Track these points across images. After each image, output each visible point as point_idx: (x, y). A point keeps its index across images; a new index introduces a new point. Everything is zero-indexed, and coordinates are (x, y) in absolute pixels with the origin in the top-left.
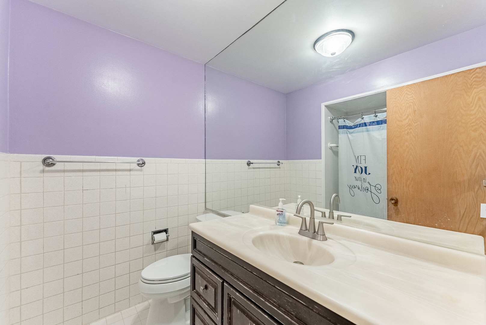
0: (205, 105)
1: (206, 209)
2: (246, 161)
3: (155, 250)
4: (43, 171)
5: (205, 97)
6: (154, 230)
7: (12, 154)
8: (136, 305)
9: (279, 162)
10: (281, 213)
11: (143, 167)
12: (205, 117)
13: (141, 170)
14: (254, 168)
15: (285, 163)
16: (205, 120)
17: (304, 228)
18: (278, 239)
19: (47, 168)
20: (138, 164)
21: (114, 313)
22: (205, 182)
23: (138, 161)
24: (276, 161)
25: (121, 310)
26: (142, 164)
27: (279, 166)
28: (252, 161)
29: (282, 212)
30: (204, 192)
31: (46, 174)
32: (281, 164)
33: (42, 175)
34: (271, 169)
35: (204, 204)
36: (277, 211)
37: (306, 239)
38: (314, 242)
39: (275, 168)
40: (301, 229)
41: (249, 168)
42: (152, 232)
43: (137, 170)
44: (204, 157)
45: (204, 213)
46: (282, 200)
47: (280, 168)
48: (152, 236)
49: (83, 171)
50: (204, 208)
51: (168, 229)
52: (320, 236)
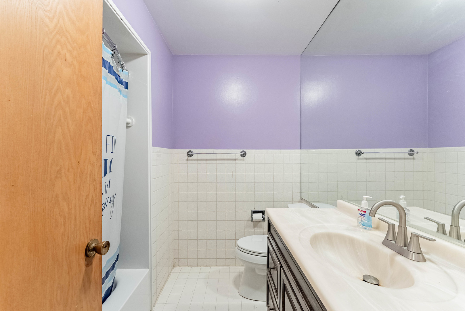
0: (301, 96)
1: (301, 199)
2: (355, 150)
3: (254, 227)
4: (187, 160)
5: (301, 87)
6: (253, 210)
7: (174, 150)
8: (240, 266)
9: (412, 151)
10: (363, 213)
11: (244, 157)
12: (301, 108)
13: (243, 160)
14: (366, 159)
15: (423, 152)
16: (301, 111)
17: (391, 238)
18: (352, 242)
19: (189, 158)
20: (241, 155)
21: (224, 266)
22: (300, 172)
23: (241, 152)
24: (407, 150)
25: (230, 266)
26: (244, 155)
27: (412, 157)
28: (362, 150)
29: (365, 212)
30: (300, 182)
31: (189, 162)
32: (415, 154)
33: (187, 162)
34: (396, 161)
35: (300, 193)
36: (359, 210)
37: (388, 251)
38: (400, 258)
39: (404, 159)
40: (386, 238)
41: (358, 159)
42: (252, 211)
43: (240, 160)
44: (299, 147)
45: (299, 202)
46: (367, 198)
47: (414, 159)
48: (252, 214)
49: (207, 160)
50: (299, 198)
51: (264, 211)
52: (413, 254)
